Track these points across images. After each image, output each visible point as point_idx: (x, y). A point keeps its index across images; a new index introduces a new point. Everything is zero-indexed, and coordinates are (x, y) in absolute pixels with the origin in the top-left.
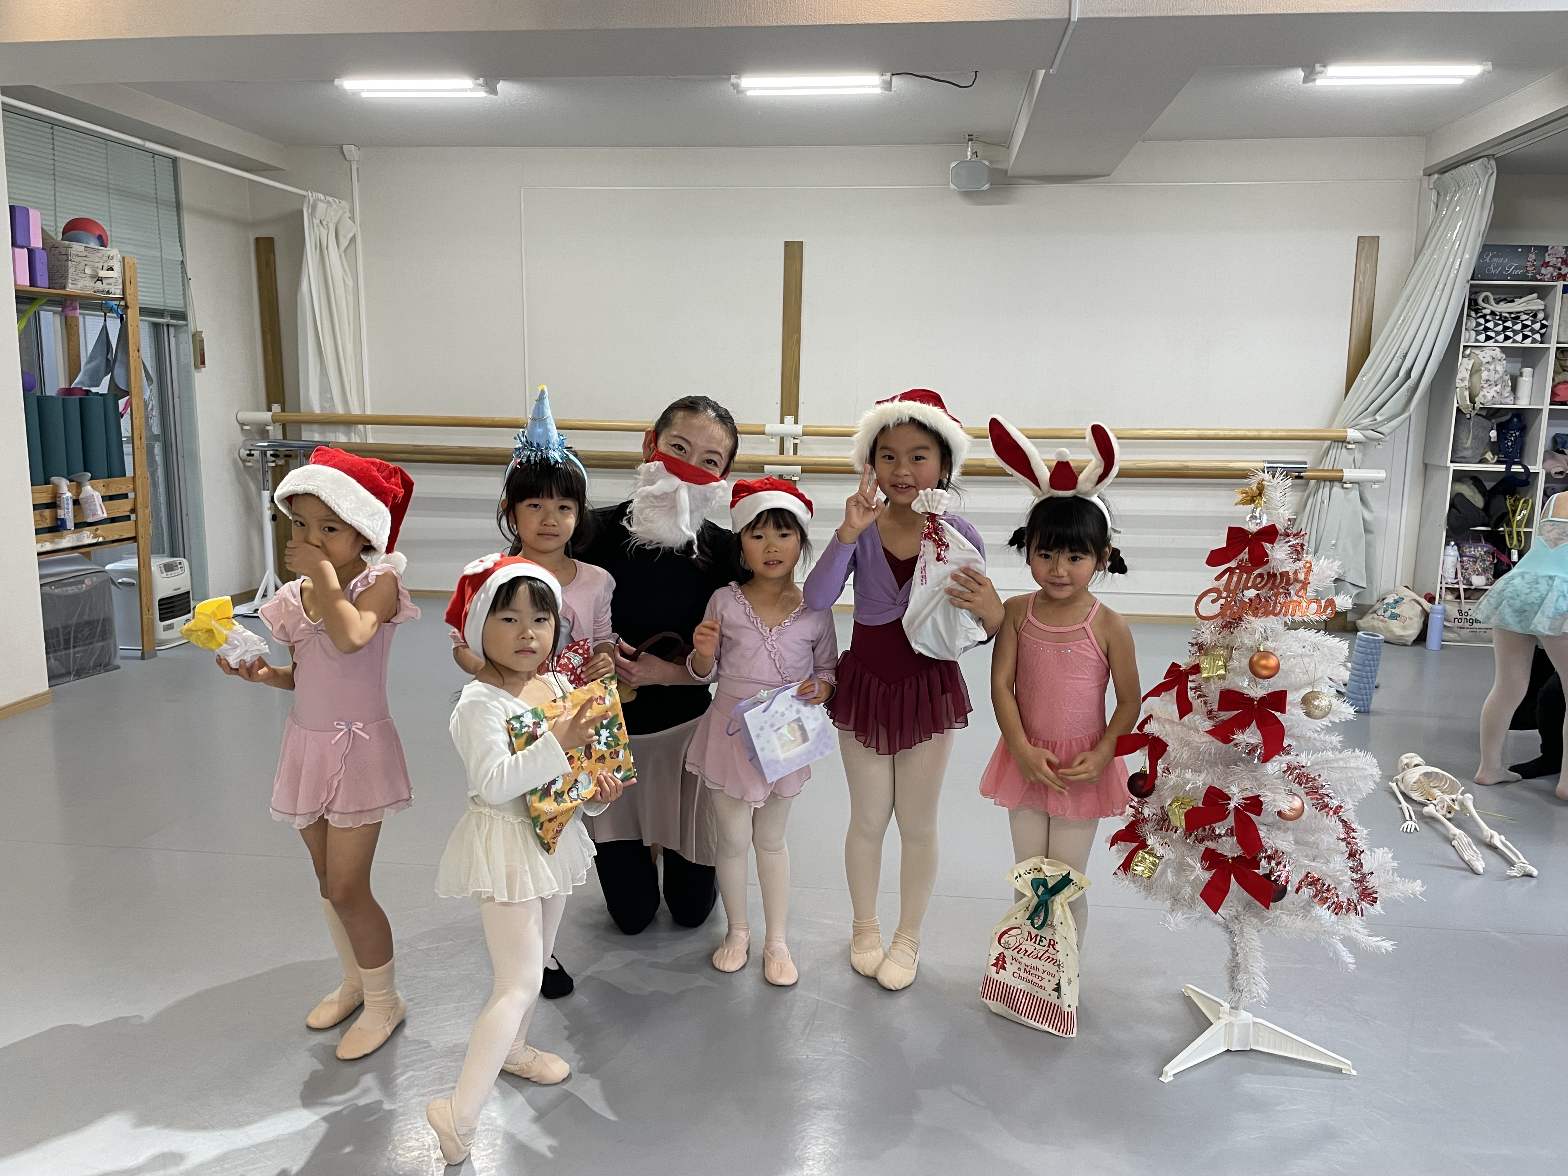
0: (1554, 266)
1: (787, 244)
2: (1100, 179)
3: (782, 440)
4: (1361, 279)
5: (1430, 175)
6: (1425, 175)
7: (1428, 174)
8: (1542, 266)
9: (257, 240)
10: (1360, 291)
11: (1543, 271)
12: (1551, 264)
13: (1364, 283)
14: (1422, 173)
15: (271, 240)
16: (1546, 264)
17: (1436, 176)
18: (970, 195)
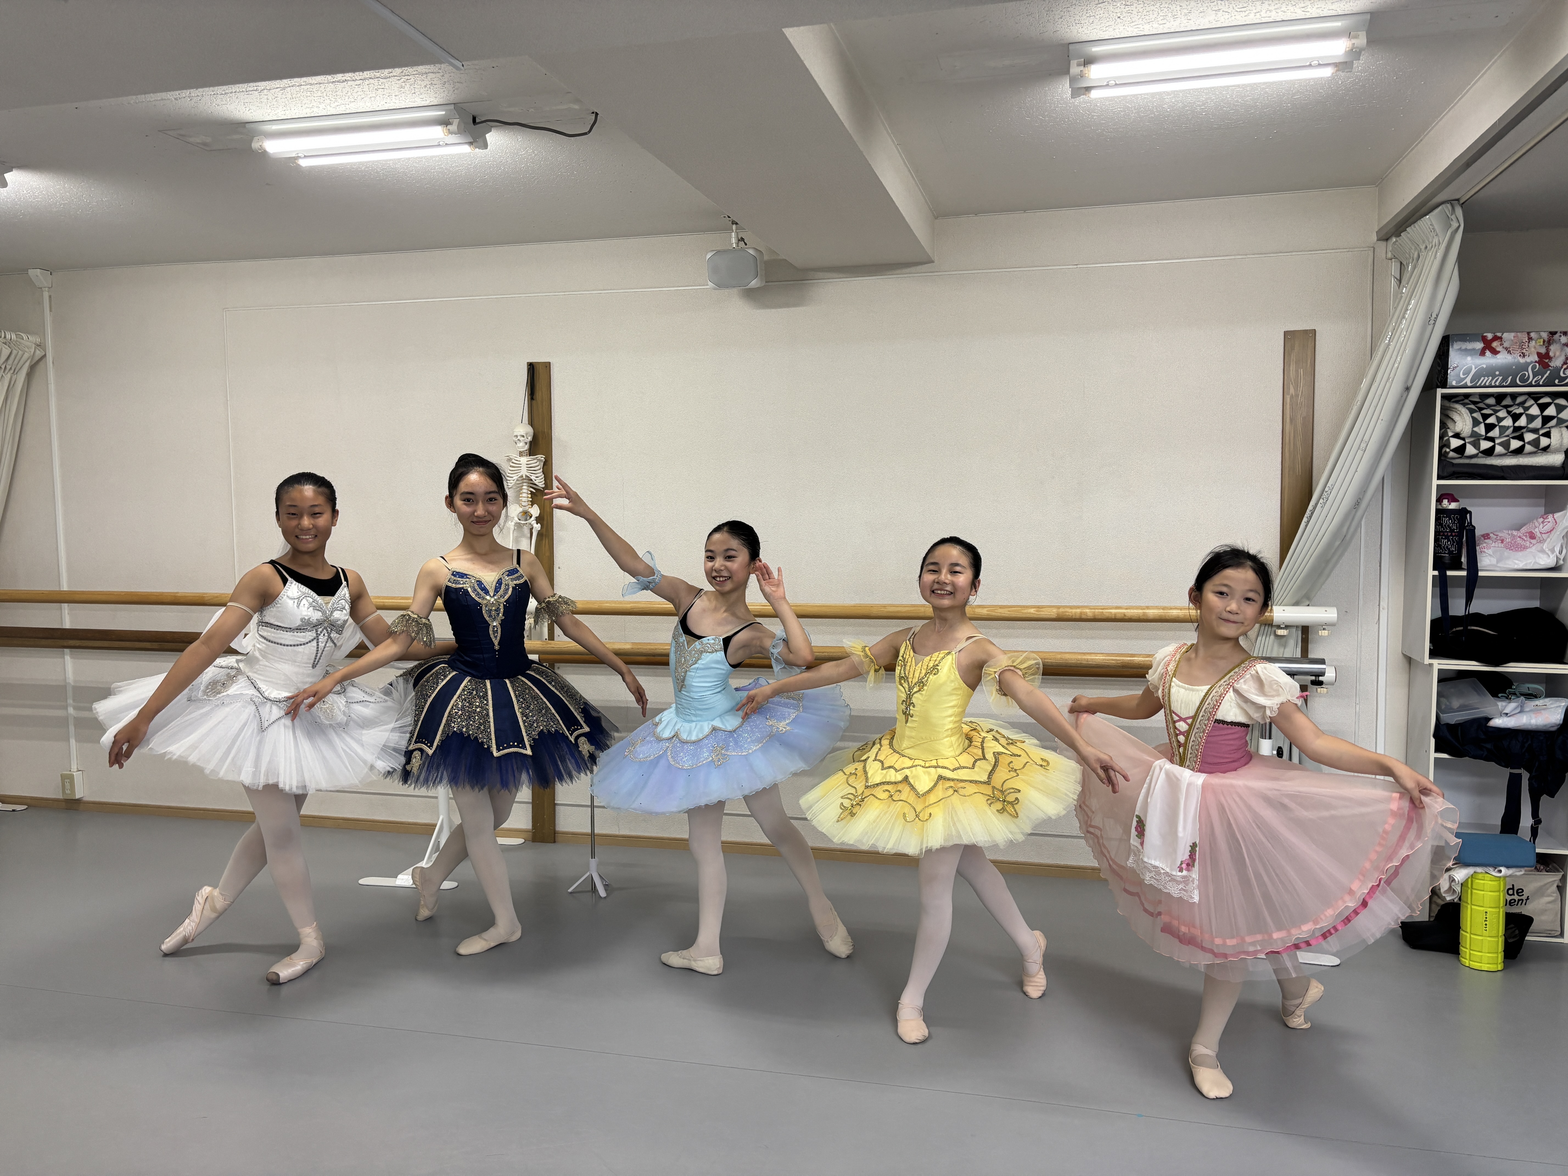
1: (530, 368)
2: (919, 268)
4: (1292, 391)
5: (1384, 240)
6: (1380, 240)
7: (1383, 237)
10: (1292, 408)
13: (1297, 396)
14: (1374, 237)
17: (1393, 239)
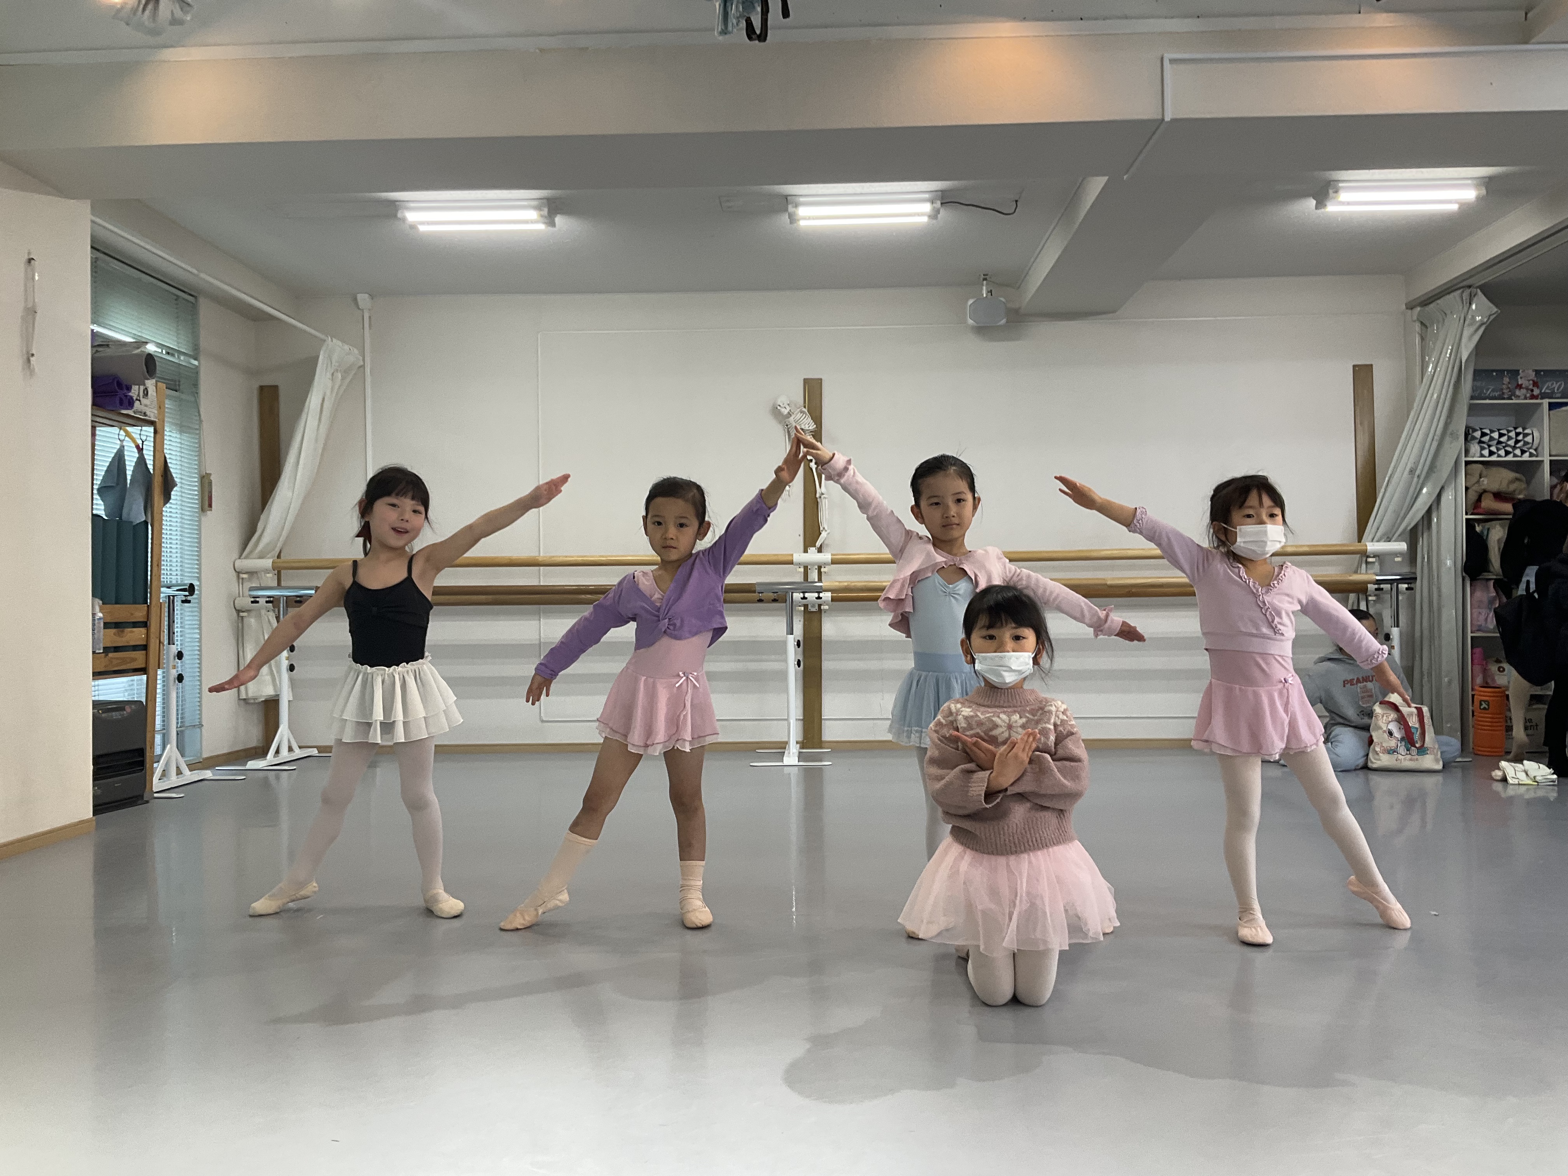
0: (1527, 389)
1: (806, 381)
2: (1104, 316)
3: (806, 568)
4: (1360, 404)
5: (1412, 309)
6: (1407, 308)
7: (1410, 307)
8: (1516, 388)
9: (262, 388)
10: (1360, 415)
11: (1518, 392)
12: (1523, 386)
13: (1363, 406)
14: (1404, 307)
15: (275, 388)
16: (1520, 387)
17: (1419, 309)
18: (983, 330)
